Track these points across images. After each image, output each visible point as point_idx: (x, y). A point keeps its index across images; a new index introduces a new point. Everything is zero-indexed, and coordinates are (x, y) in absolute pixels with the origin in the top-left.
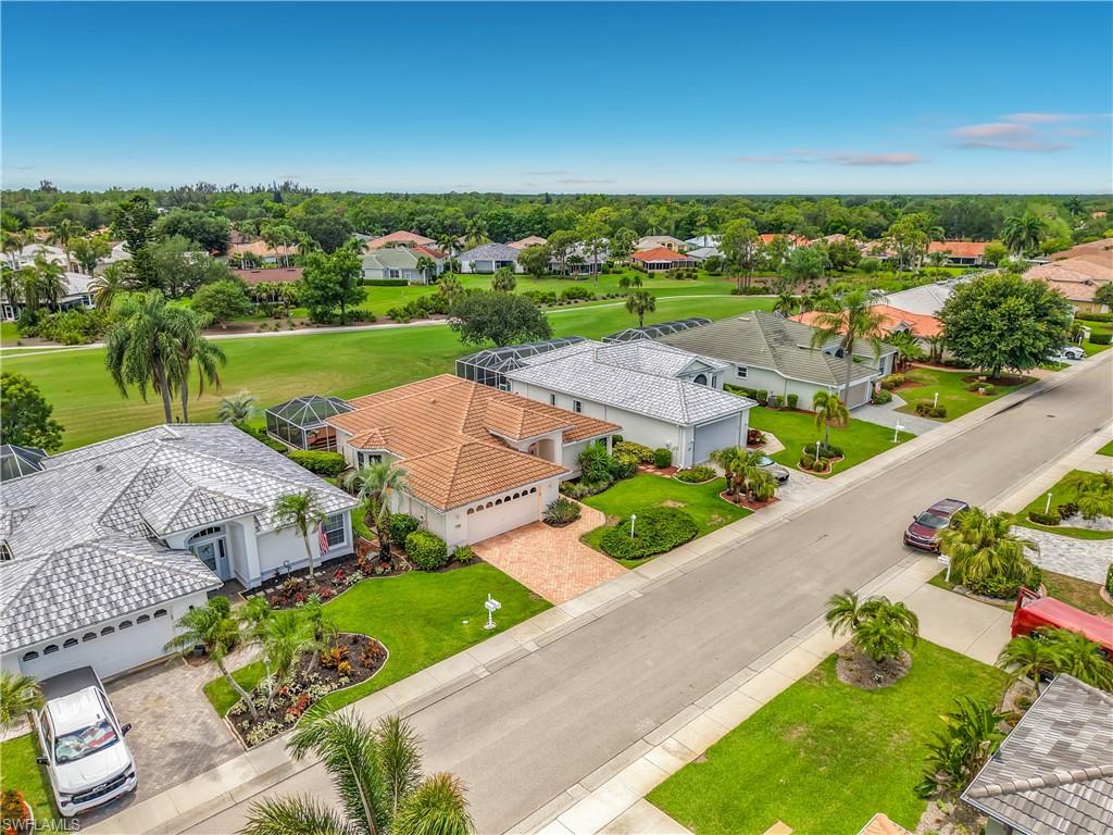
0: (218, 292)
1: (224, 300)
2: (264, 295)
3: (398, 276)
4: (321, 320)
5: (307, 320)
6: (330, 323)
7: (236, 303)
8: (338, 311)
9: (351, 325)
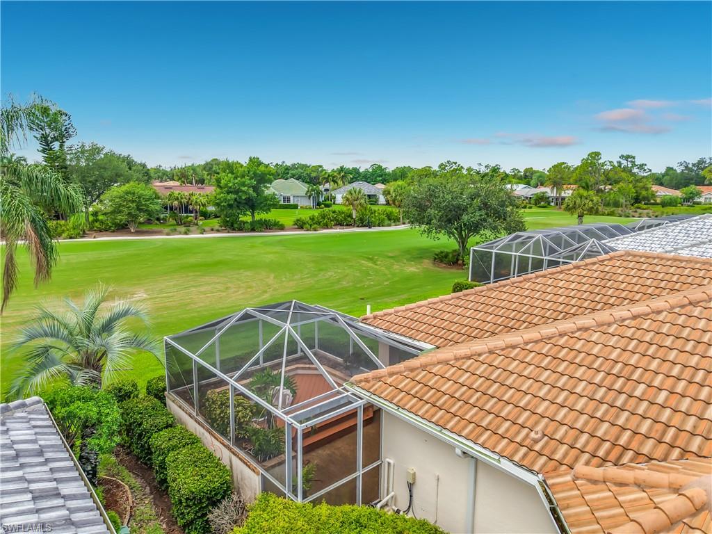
0: (127, 193)
1: (133, 202)
2: (176, 203)
3: (289, 201)
4: (232, 225)
5: (217, 227)
6: (241, 230)
7: (145, 205)
8: (248, 219)
9: (261, 231)
